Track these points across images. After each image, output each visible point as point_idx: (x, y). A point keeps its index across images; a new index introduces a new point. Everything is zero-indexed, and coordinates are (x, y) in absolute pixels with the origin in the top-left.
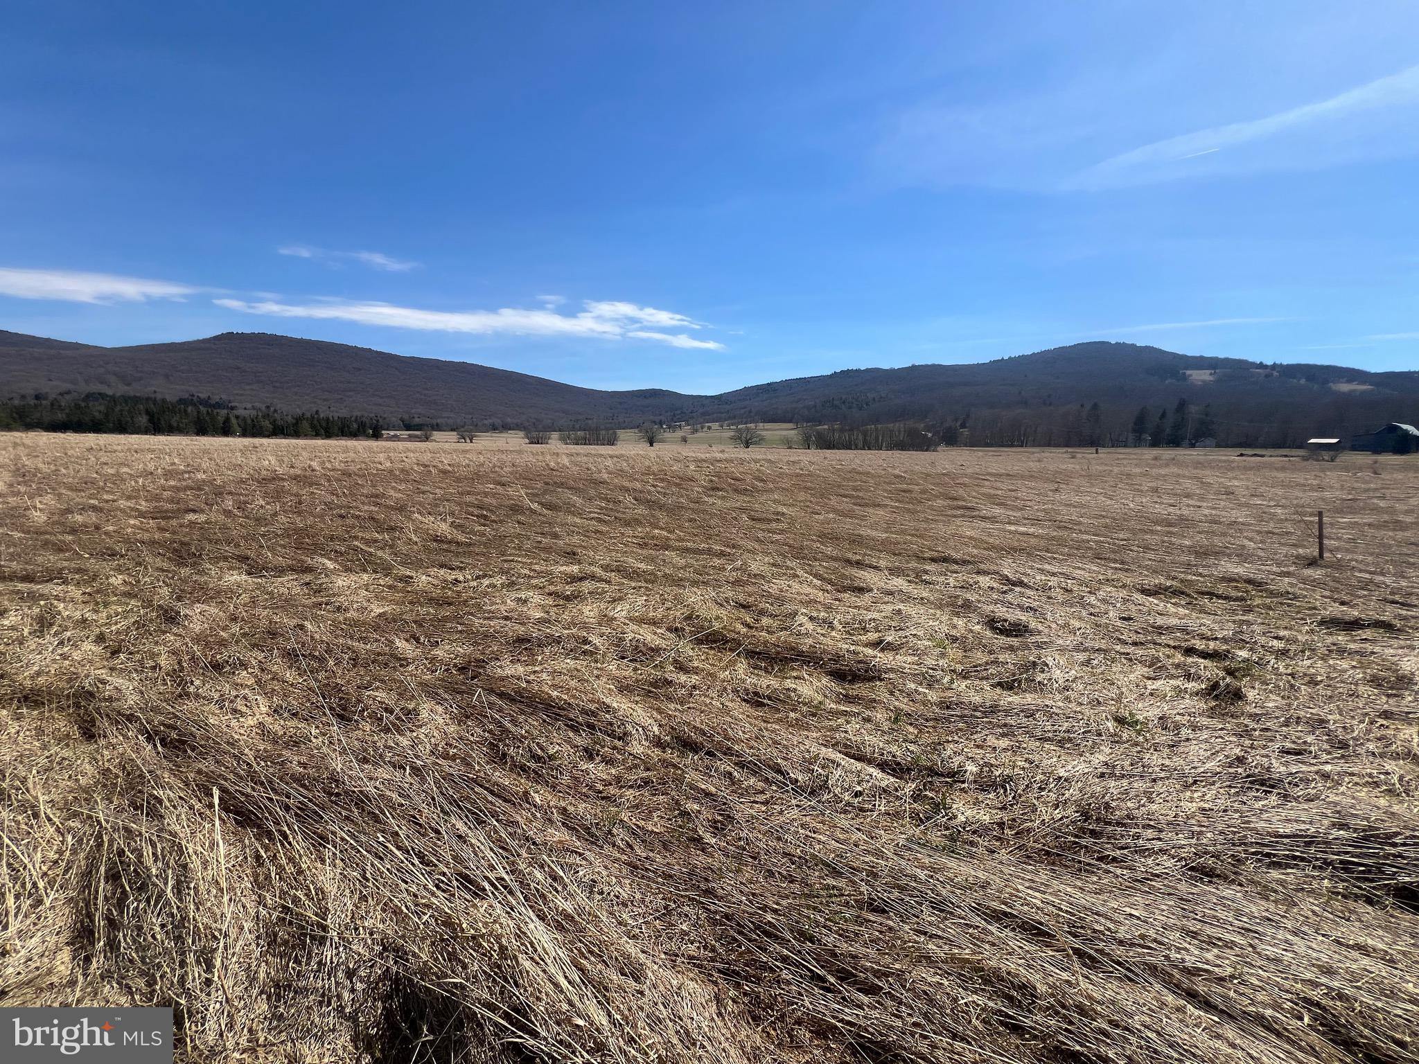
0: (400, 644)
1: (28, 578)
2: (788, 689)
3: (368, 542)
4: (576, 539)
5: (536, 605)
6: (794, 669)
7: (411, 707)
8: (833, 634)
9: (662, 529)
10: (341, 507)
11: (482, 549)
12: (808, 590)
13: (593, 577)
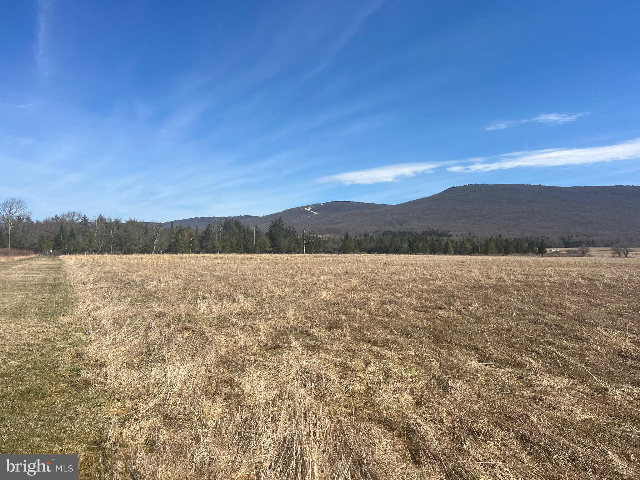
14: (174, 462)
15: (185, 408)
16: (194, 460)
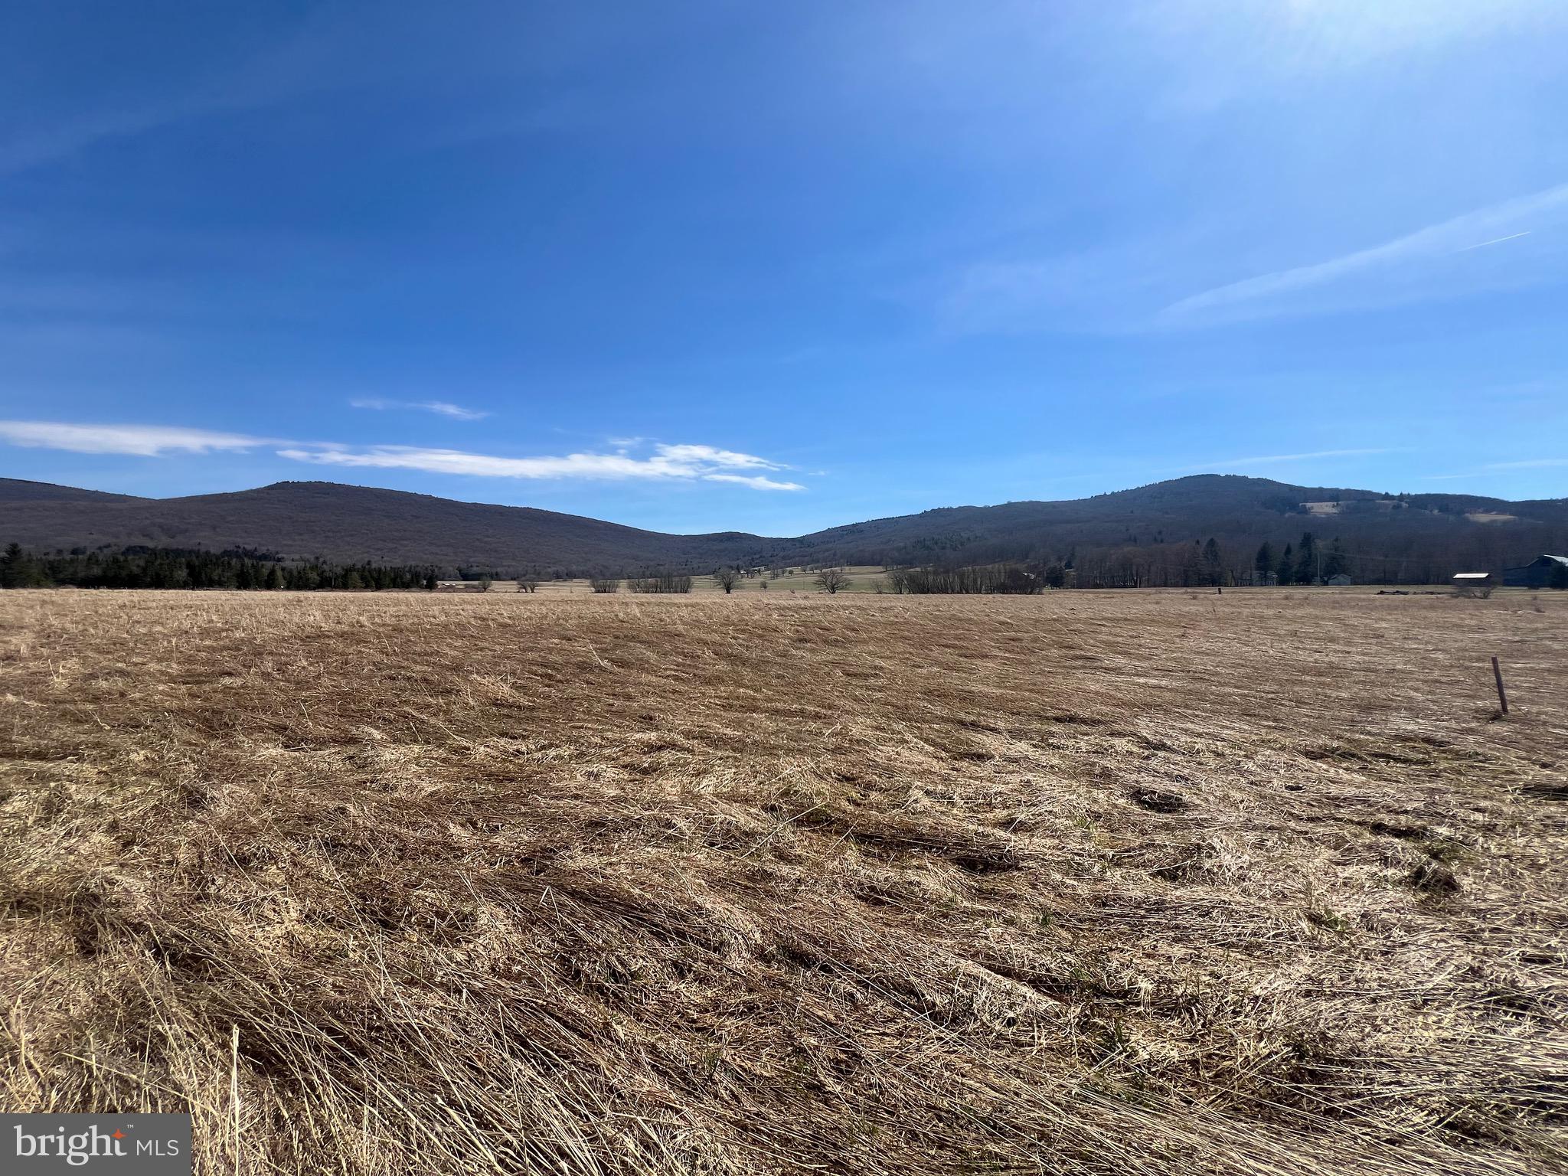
0: (454, 829)
1: (40, 755)
2: (911, 883)
3: (420, 708)
4: (651, 701)
5: (610, 780)
6: (913, 856)
7: (467, 910)
8: (955, 811)
9: (747, 687)
10: (390, 668)
11: (547, 714)
12: (921, 758)
13: (673, 746)
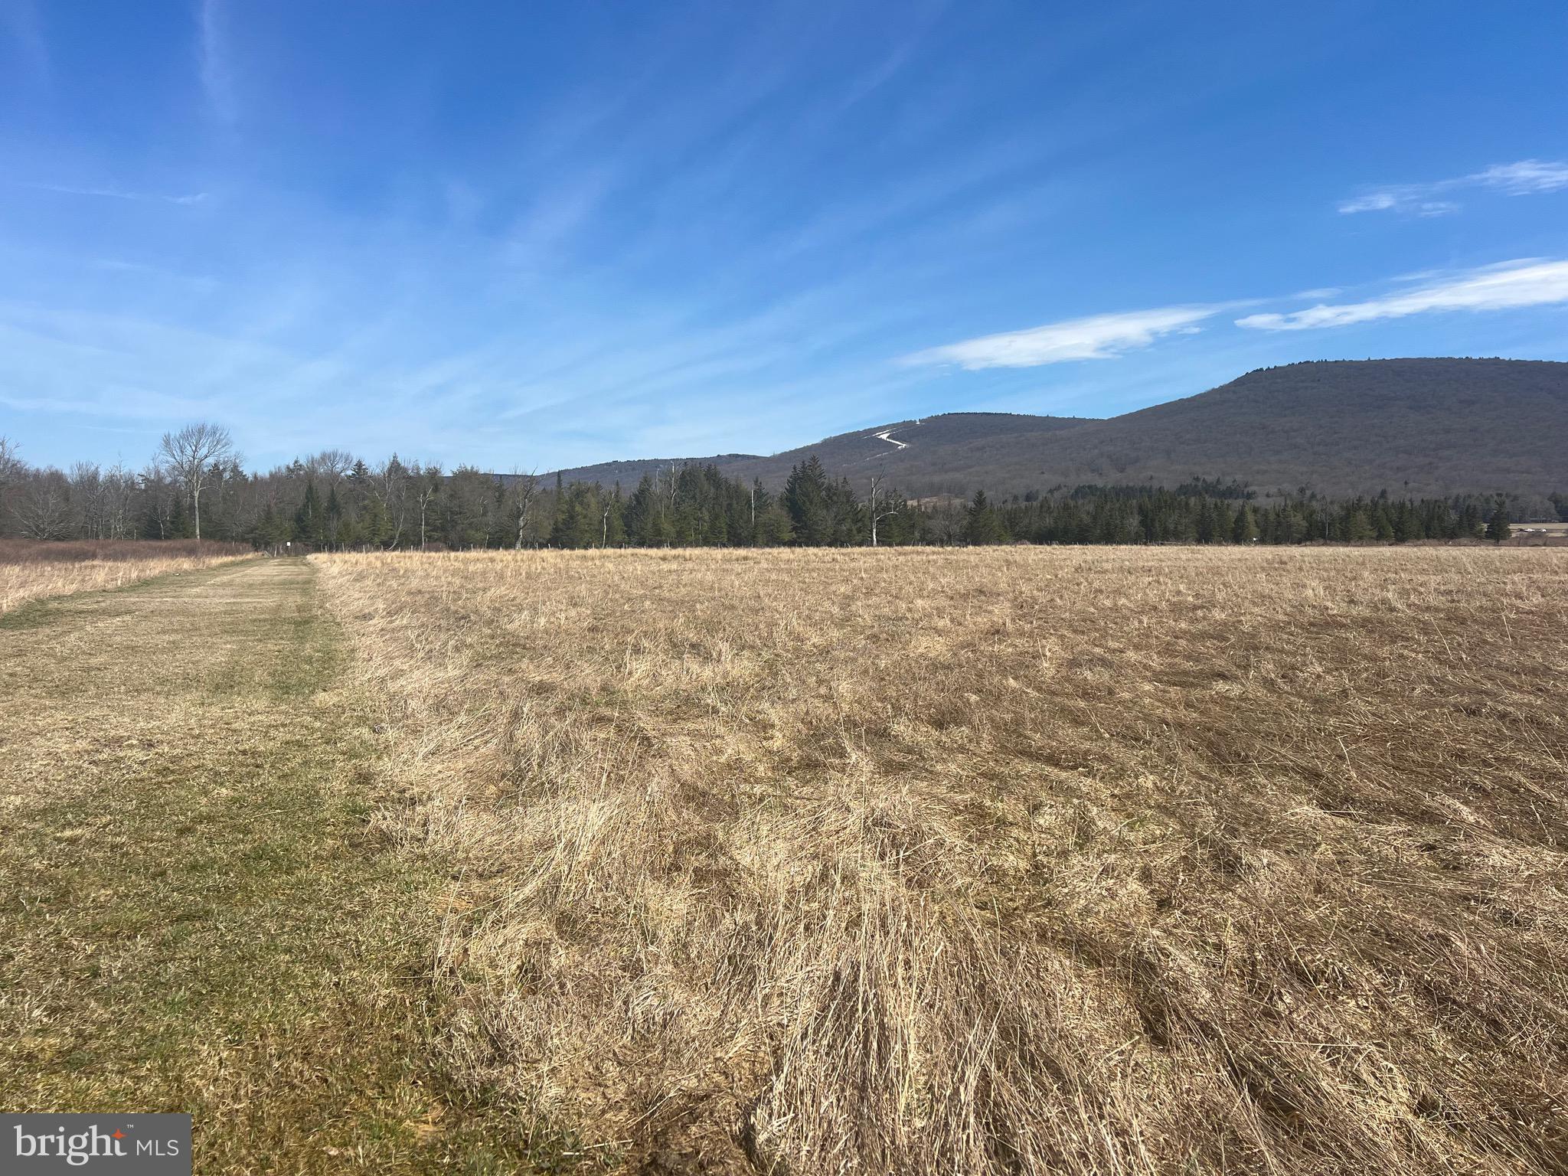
14: (585, 1017)
15: (606, 899)
16: (630, 1014)
